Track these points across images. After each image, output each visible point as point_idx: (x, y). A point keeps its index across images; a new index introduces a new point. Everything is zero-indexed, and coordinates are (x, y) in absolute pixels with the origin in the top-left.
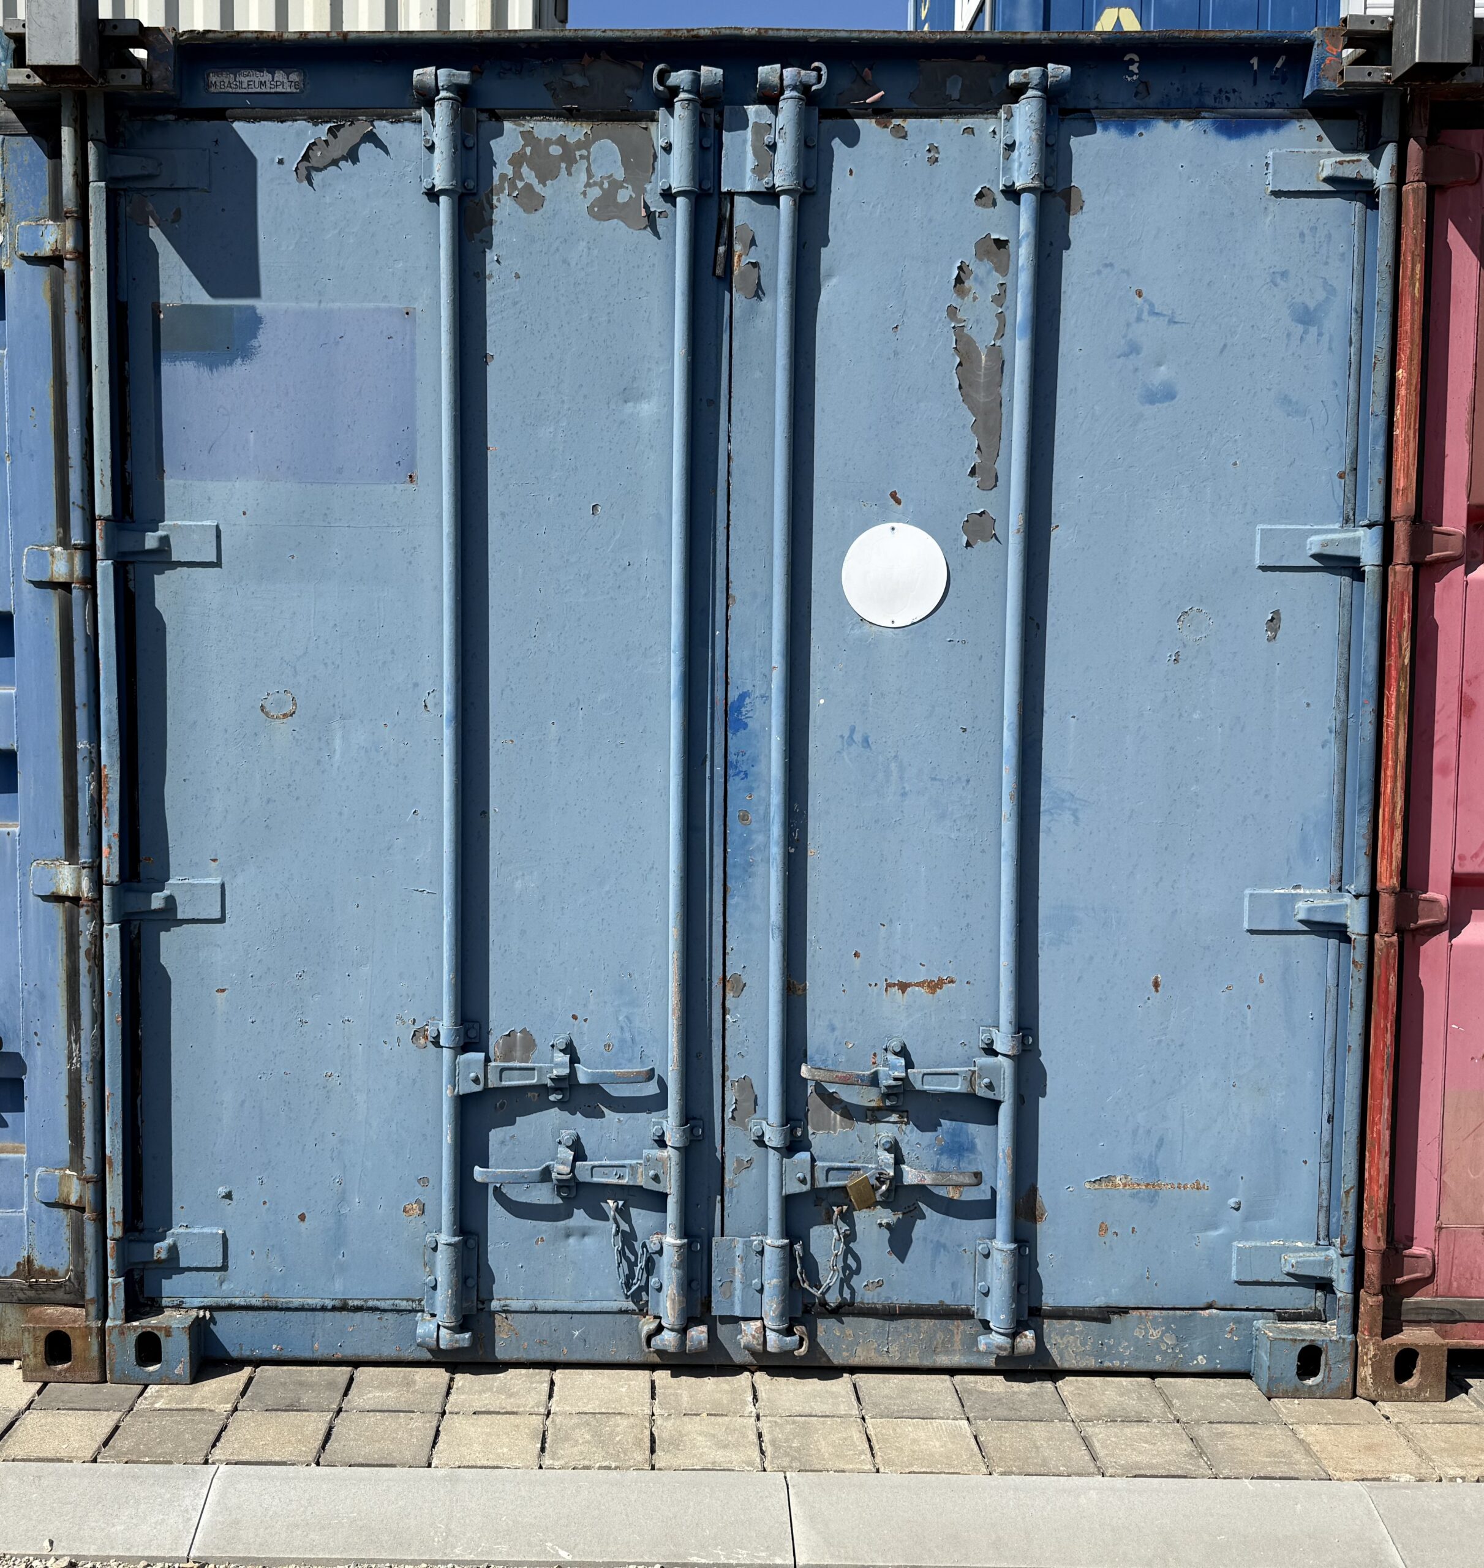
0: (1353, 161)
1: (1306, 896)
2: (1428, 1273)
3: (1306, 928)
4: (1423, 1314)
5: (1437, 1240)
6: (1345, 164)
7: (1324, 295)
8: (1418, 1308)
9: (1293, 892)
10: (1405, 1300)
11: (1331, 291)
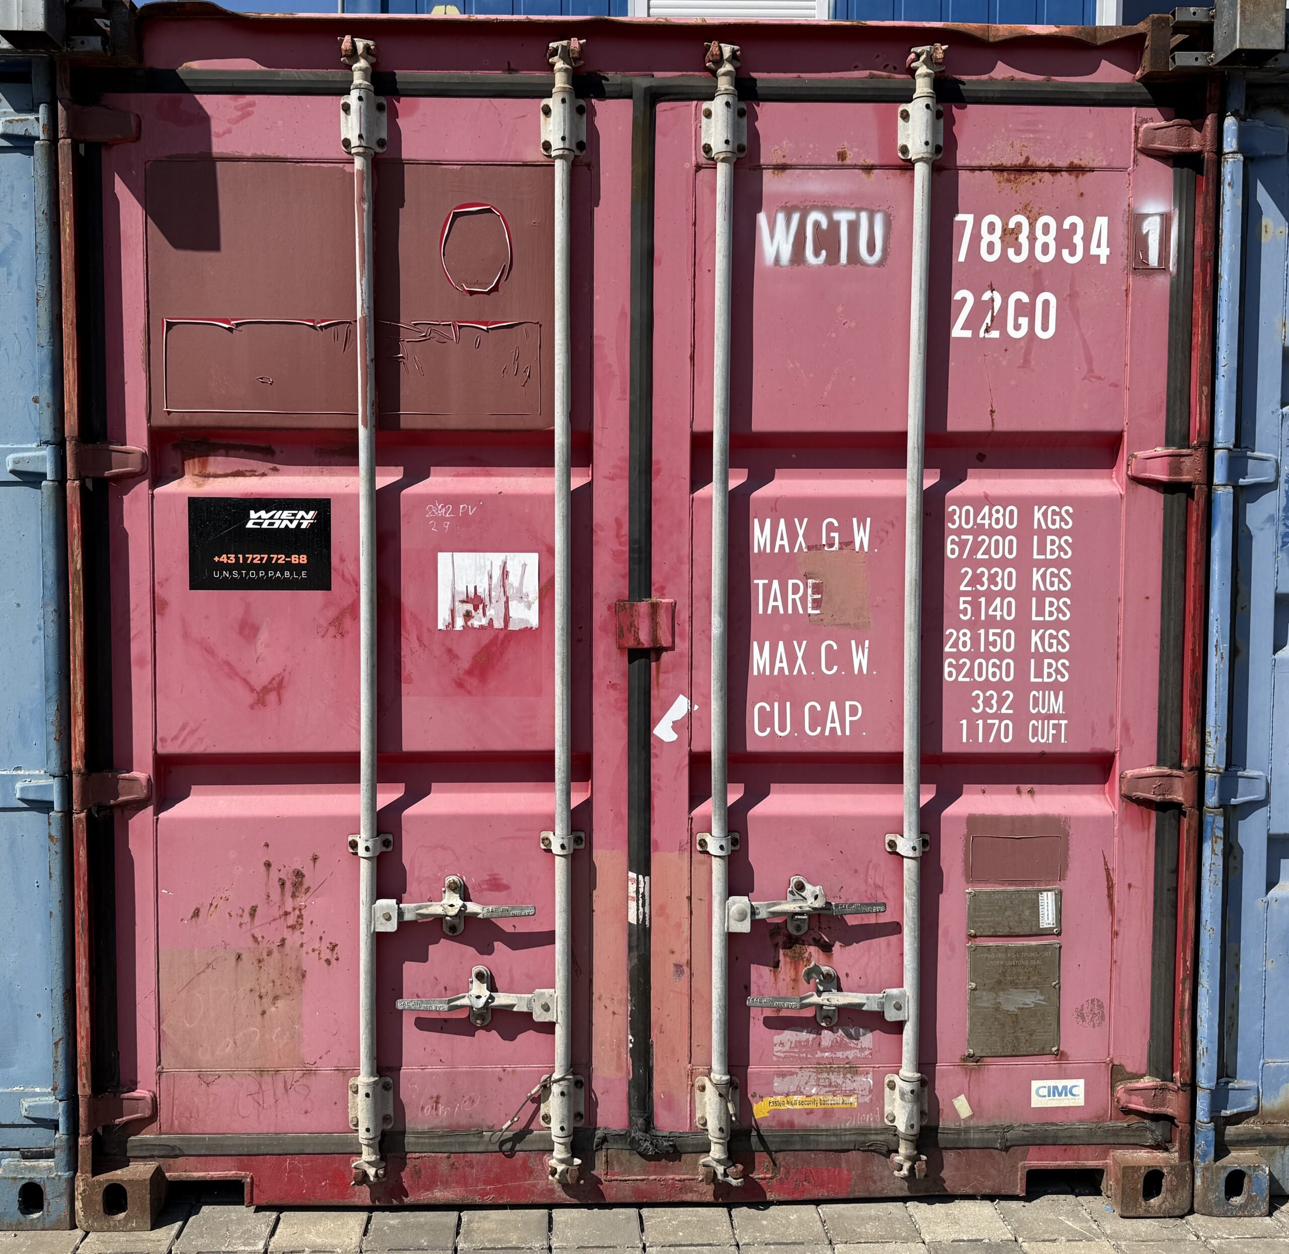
0: (22, 120)
1: (24, 776)
2: (148, 1113)
3: (26, 806)
4: (147, 1150)
5: (158, 1083)
6: (15, 122)
7: (11, 239)
8: (143, 1145)
9: (14, 773)
10: (132, 1138)
11: (17, 235)
